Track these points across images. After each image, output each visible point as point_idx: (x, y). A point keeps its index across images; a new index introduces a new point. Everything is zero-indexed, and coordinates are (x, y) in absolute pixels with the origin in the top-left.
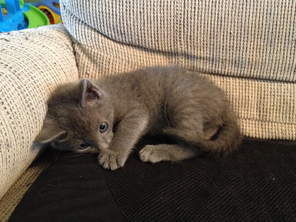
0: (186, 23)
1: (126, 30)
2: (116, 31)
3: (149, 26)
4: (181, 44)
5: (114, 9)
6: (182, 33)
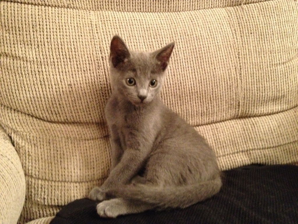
1: (59, 110)
2: (50, 112)
3: (80, 102)
5: (45, 93)
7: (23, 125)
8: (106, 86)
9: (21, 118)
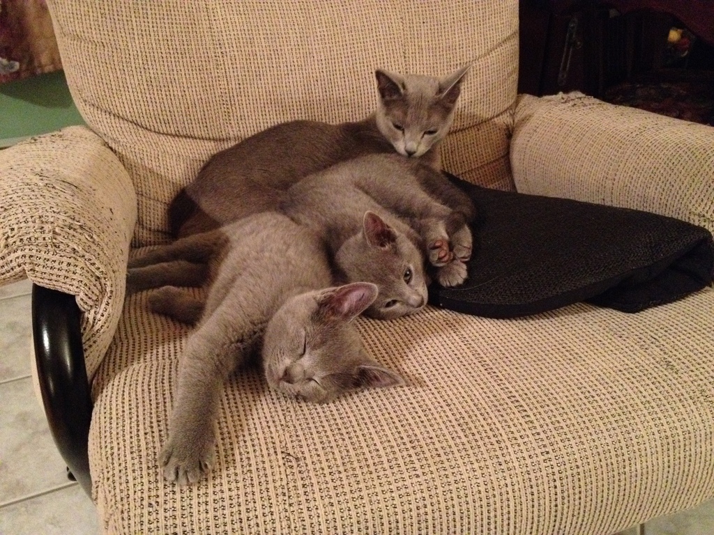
0: (233, 102)
1: (170, 118)
3: (194, 110)
4: (232, 127)
6: (231, 114)
7: (125, 133)
8: (227, 91)
9: (122, 125)
